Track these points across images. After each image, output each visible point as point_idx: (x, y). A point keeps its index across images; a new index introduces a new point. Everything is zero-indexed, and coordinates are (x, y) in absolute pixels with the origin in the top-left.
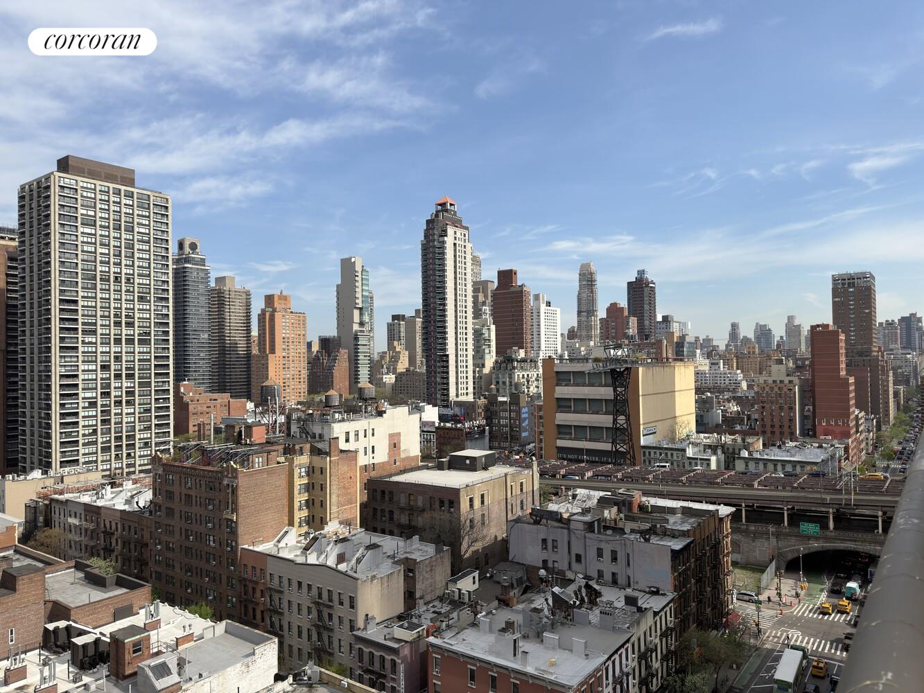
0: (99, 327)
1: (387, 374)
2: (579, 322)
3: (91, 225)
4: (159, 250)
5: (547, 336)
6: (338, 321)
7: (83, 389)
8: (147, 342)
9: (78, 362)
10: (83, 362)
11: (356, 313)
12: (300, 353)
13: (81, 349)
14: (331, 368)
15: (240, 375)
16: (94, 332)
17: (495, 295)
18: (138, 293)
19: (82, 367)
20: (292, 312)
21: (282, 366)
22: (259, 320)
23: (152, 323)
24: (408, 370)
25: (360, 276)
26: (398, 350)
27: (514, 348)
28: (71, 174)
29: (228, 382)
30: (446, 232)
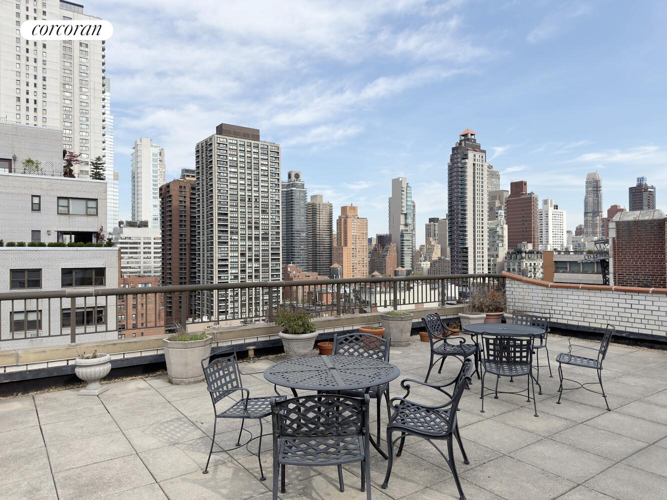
0: (239, 230)
1: (424, 261)
2: (586, 221)
3: (235, 167)
4: (274, 180)
5: (554, 233)
6: (390, 223)
7: (231, 268)
8: (267, 239)
9: (228, 251)
10: (231, 251)
11: (402, 217)
12: (363, 246)
13: (230, 243)
14: (384, 256)
15: (326, 260)
16: (237, 233)
17: (508, 202)
18: (262, 208)
19: (230, 254)
20: (358, 218)
21: (351, 255)
22: (337, 224)
23: (270, 227)
24: (440, 259)
25: (405, 191)
26: (433, 243)
27: (523, 242)
28: (224, 135)
29: (318, 265)
30: (467, 156)
